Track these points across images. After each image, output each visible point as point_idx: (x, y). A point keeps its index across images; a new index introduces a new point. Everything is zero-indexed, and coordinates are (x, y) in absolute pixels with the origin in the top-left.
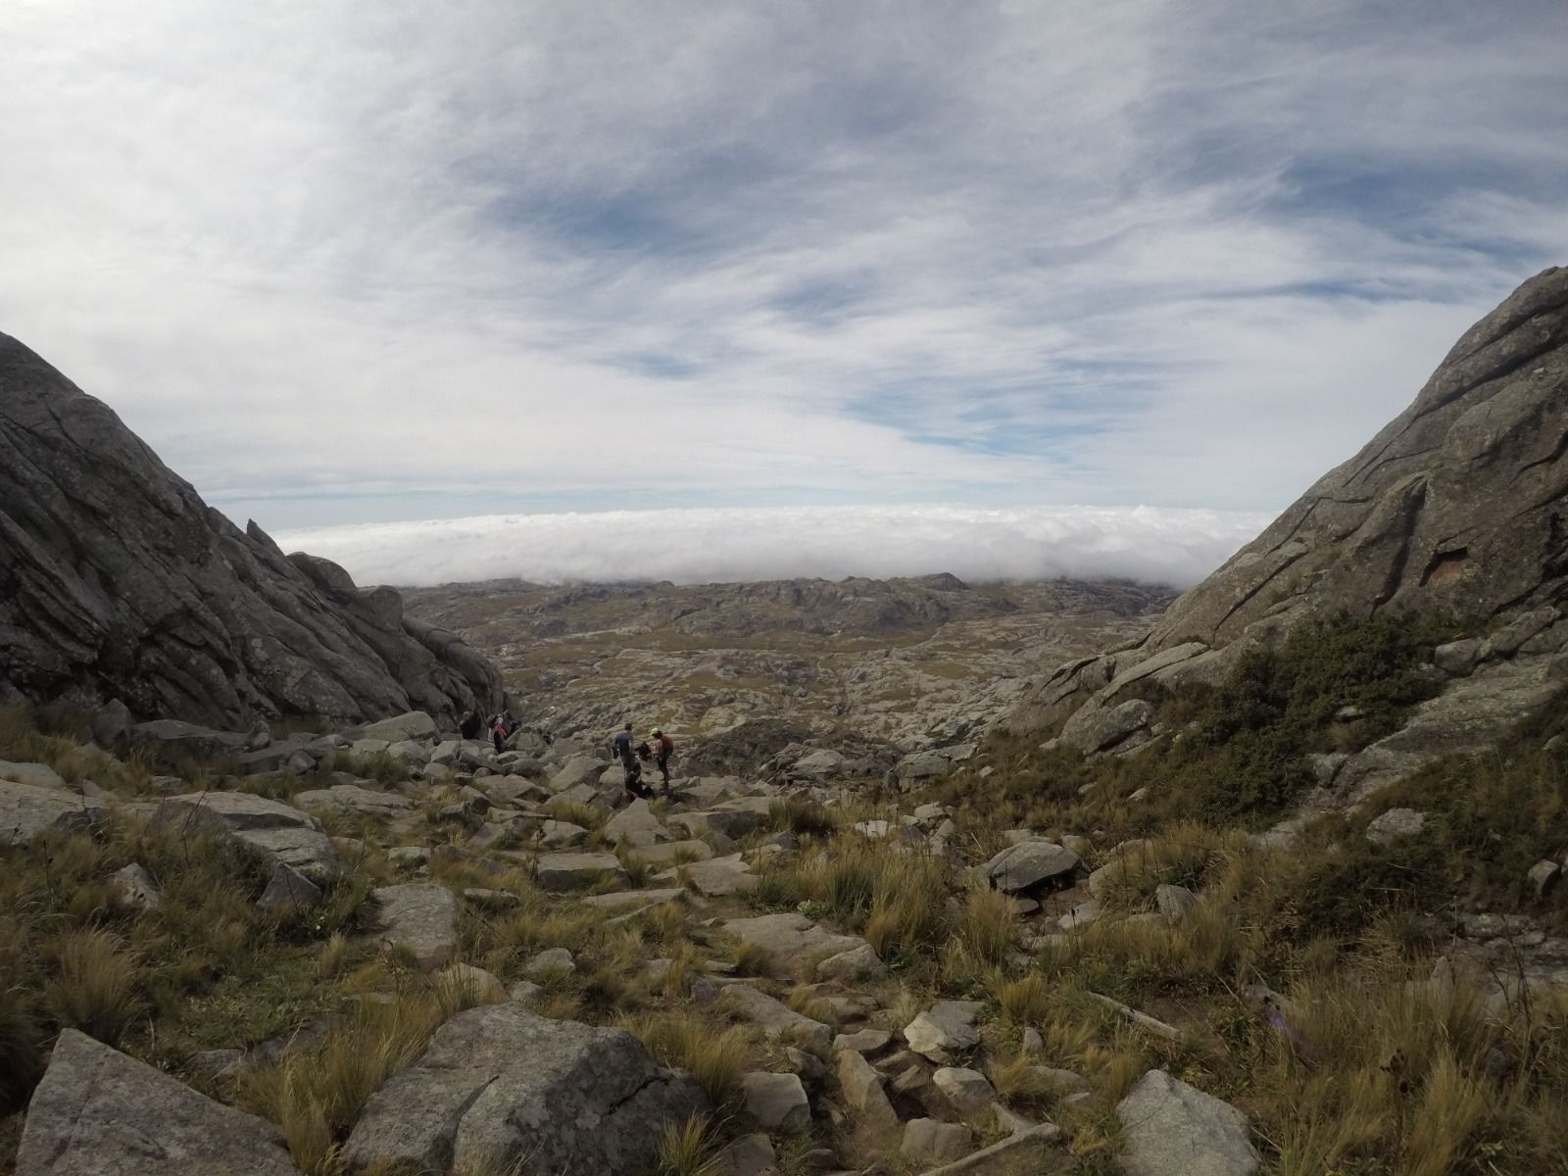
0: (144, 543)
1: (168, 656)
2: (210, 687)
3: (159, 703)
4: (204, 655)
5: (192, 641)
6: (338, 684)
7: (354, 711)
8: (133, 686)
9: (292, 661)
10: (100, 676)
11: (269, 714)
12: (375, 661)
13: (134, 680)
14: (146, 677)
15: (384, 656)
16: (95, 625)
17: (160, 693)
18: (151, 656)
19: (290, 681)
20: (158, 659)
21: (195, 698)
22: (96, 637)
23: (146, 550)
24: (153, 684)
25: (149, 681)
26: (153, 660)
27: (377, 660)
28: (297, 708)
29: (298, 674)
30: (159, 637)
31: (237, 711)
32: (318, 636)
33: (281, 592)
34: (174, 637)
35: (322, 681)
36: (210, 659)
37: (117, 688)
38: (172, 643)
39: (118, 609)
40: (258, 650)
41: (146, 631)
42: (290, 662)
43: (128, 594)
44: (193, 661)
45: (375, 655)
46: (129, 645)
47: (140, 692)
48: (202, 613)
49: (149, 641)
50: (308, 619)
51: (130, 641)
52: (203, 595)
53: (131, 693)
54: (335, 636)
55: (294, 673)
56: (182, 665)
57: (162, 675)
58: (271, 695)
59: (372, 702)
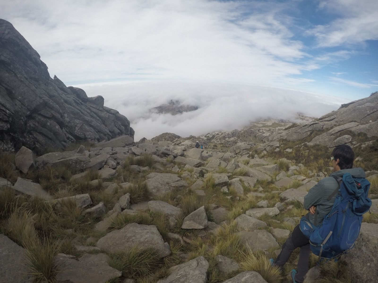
0: (25, 76)
1: (38, 123)
2: (56, 134)
3: (36, 143)
4: (52, 121)
5: (47, 116)
6: (91, 128)
7: (97, 136)
8: (25, 137)
9: (77, 121)
10: (10, 135)
11: (72, 141)
12: (98, 120)
13: (25, 135)
14: (30, 133)
15: (100, 118)
16: (8, 111)
17: (36, 139)
18: (31, 123)
19: (77, 128)
20: (34, 124)
21: (50, 139)
22: (9, 117)
23: (27, 79)
24: (33, 135)
25: (31, 134)
26: (32, 125)
27: (99, 119)
28: (80, 137)
29: (79, 126)
30: (34, 115)
31: (65, 142)
32: (82, 112)
33: (68, 99)
34: (40, 114)
35: (87, 127)
36: (55, 123)
37: (19, 139)
38: (40, 117)
39: (16, 105)
40: (66, 118)
41: (28, 113)
42: (76, 122)
43: (20, 98)
44: (48, 124)
45: (98, 118)
46: (22, 120)
47: (28, 139)
48: (51, 103)
49: (30, 117)
50: (77, 107)
51: (22, 118)
52: (51, 97)
53: (25, 140)
54: (86, 112)
55: (78, 125)
56: (44, 126)
57: (36, 131)
58: (71, 134)
59: (102, 133)
